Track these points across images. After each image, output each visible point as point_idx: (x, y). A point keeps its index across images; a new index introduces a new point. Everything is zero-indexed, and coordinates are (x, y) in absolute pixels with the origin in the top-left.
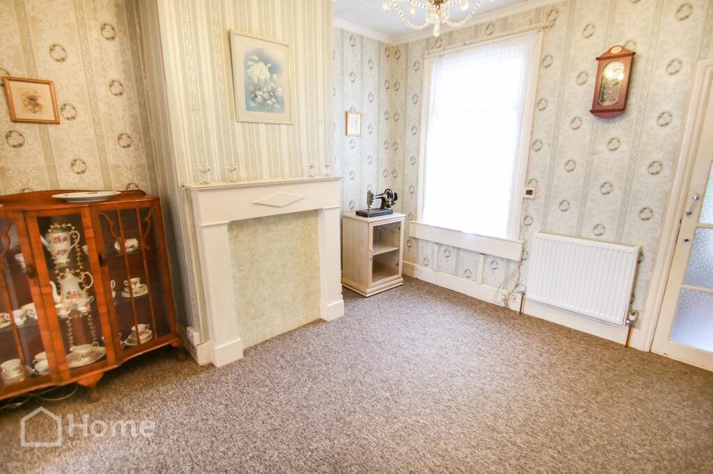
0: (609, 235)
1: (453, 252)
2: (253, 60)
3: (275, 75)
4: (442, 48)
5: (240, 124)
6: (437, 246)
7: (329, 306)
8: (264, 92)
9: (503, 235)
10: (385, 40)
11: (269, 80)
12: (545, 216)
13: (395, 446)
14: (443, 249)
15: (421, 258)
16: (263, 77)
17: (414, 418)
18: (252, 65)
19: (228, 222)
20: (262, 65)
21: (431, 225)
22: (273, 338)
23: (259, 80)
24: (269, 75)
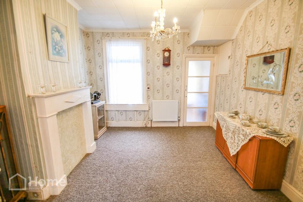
0: (170, 98)
1: (124, 113)
2: (54, 31)
3: (62, 39)
4: (110, 37)
5: (50, 61)
6: (117, 112)
7: (92, 146)
8: (59, 47)
9: (141, 103)
10: (83, 28)
11: (60, 41)
12: (154, 95)
13: (160, 173)
14: (120, 112)
15: (110, 118)
16: (58, 39)
17: (156, 165)
18: (54, 33)
19: (56, 113)
20: (57, 33)
21: (114, 104)
22: (73, 170)
23: (57, 40)
24: (60, 39)
